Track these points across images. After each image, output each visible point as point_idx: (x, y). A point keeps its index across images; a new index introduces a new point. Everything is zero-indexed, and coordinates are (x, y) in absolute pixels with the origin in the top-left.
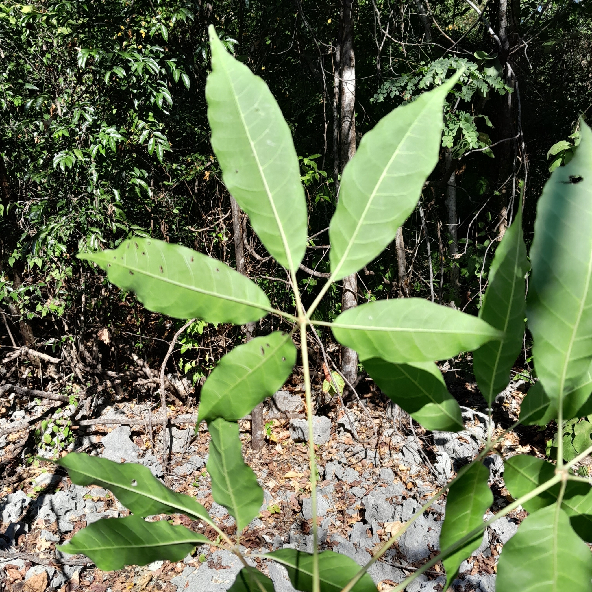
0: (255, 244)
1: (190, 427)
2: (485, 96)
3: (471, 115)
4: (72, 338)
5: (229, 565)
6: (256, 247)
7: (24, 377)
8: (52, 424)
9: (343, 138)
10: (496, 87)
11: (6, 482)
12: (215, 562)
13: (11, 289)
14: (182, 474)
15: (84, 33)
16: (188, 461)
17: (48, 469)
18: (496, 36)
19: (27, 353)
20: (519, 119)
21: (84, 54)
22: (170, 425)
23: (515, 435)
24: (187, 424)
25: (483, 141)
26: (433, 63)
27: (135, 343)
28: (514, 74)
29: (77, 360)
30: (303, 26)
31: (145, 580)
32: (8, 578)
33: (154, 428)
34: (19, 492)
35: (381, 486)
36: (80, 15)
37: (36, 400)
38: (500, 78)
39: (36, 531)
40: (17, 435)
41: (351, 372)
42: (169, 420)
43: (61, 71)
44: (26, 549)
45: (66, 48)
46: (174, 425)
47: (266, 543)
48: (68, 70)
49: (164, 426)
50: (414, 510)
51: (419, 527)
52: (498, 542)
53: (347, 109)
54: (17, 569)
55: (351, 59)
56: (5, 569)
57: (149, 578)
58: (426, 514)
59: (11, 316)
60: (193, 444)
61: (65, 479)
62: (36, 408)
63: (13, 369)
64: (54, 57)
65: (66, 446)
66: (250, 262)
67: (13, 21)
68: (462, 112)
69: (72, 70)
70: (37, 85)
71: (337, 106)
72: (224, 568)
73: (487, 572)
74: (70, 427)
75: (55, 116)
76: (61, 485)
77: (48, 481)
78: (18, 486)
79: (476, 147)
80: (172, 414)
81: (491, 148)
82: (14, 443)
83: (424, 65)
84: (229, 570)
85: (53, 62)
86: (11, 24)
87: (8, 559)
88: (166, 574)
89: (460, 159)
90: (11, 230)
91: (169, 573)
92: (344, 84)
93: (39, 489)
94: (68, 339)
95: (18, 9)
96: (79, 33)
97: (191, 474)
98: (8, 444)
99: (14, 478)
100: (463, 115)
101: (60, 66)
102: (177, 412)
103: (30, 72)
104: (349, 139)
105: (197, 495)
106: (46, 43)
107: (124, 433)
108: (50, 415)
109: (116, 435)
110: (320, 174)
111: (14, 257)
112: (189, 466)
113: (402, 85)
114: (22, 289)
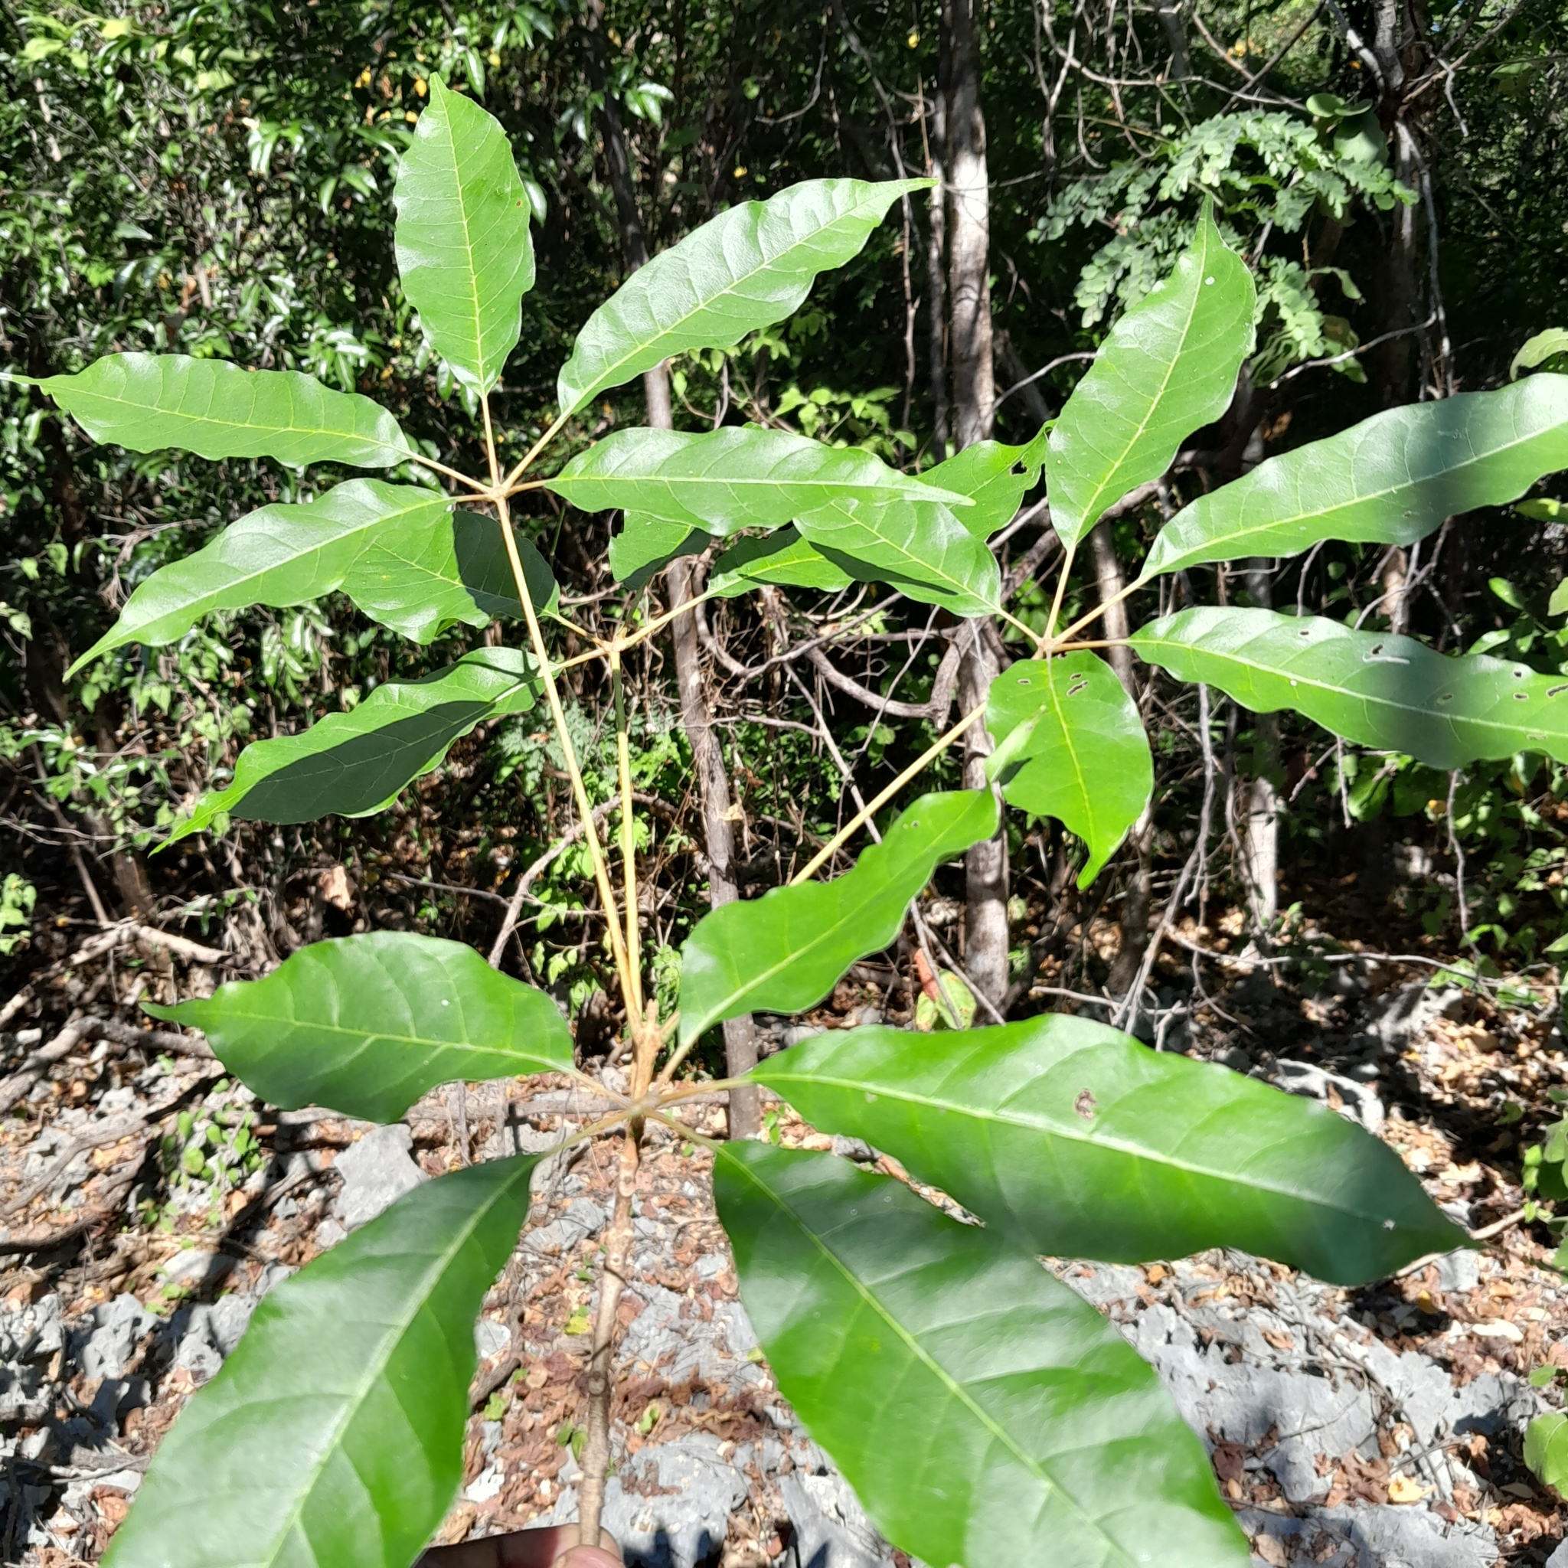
0: (728, 634)
1: (567, 1123)
2: (1339, 213)
3: (1303, 267)
4: (252, 896)
5: (676, 1483)
6: (731, 641)
7: (130, 1000)
8: (206, 1123)
9: (956, 345)
10: (1370, 190)
11: (89, 1273)
12: (641, 1475)
13: (90, 768)
14: (549, 1249)
15: (265, 83)
16: (564, 1214)
17: (195, 1238)
18: (1366, 54)
19: (135, 938)
20: (1434, 275)
21: (265, 136)
22: (513, 1120)
23: (1438, 1135)
24: (558, 1118)
25: (1334, 337)
26: (1196, 130)
27: (419, 908)
28: (1418, 155)
29: (267, 952)
30: (843, 47)
31: (457, 1527)
32: (101, 1520)
33: (474, 1129)
34: (124, 1299)
35: (1078, 1275)
36: (254, 35)
37: (163, 1063)
38: (1379, 166)
39: (171, 1400)
40: (115, 1153)
41: (990, 974)
42: (512, 1108)
43: (210, 189)
44: (145, 1448)
45: (221, 127)
46: (524, 1120)
47: (774, 1428)
48: (227, 185)
49: (499, 1123)
50: (1169, 1335)
51: (1184, 1380)
52: (1398, 1419)
53: (970, 265)
54: (124, 1497)
55: (974, 133)
56: (94, 1497)
57: (469, 1521)
58: (1202, 1344)
59: (91, 841)
60: (577, 1168)
61: (244, 1265)
62: (161, 1083)
63: (102, 980)
64: (189, 154)
65: (243, 1180)
66: (717, 683)
67: (80, 61)
68: (1275, 260)
69: (236, 185)
70: (146, 225)
71: (940, 259)
72: (664, 1491)
73: (1370, 1498)
74: (251, 1129)
75: (196, 310)
76: (233, 1281)
77: (199, 1272)
78: (122, 1284)
79: (1318, 353)
80: (519, 1091)
81: (1357, 356)
82: (108, 1173)
83: (1172, 137)
84: (678, 1499)
85: (187, 166)
86: (76, 70)
87: (99, 1471)
88: (513, 1510)
89: (1274, 385)
90: (87, 613)
91: (520, 1508)
92: (958, 200)
93: (175, 1290)
94: (242, 899)
95: (92, 29)
96: (253, 83)
97: (571, 1249)
98: (92, 1175)
99: (111, 1263)
100: (1282, 268)
101: (204, 176)
102: (533, 1086)
103: (128, 195)
104: (975, 346)
105: (588, 1303)
106: (169, 116)
107: (394, 1141)
108: (199, 1097)
109: (374, 1148)
110: (898, 444)
111: (97, 684)
112: (567, 1227)
113: (1115, 190)
114: (120, 769)
